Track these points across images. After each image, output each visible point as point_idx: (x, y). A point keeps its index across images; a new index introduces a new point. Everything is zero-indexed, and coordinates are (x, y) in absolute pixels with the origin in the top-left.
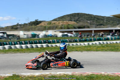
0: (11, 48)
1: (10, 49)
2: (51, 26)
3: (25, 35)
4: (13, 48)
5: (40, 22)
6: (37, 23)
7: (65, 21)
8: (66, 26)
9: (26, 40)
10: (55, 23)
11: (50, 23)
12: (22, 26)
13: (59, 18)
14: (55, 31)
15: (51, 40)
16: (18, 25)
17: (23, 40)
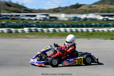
0: (55, 31)
1: (55, 33)
2: (91, 9)
3: (66, 17)
4: (57, 31)
5: (81, 5)
6: (78, 6)
7: (106, 5)
8: (106, 10)
9: (68, 23)
10: (95, 7)
11: (90, 6)
12: (64, 9)
13: (100, 2)
14: (96, 15)
15: (93, 24)
16: (59, 8)
17: (65, 23)
